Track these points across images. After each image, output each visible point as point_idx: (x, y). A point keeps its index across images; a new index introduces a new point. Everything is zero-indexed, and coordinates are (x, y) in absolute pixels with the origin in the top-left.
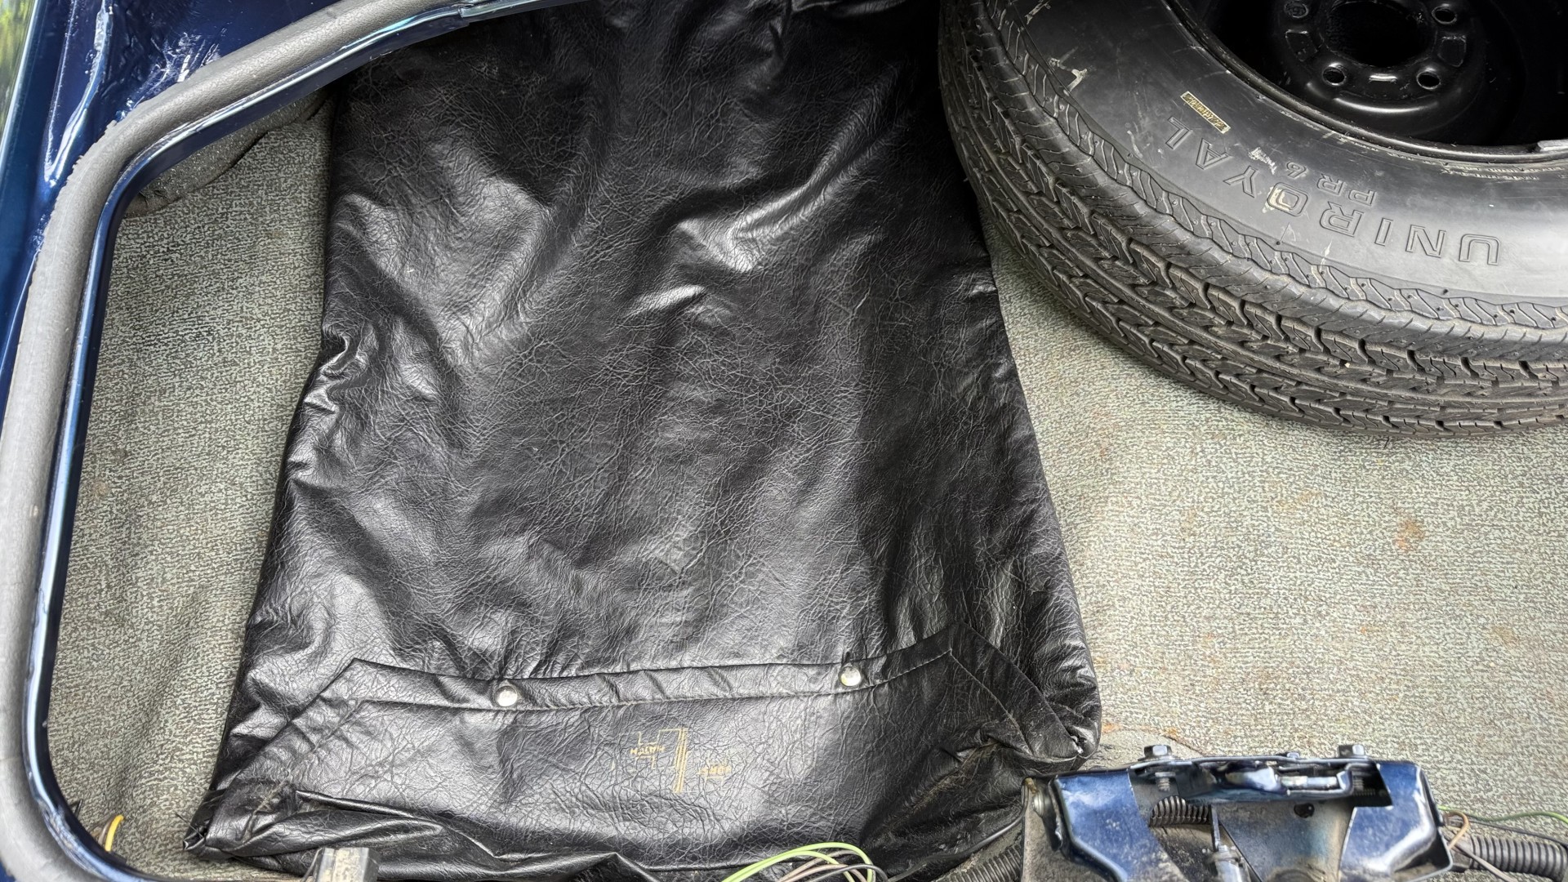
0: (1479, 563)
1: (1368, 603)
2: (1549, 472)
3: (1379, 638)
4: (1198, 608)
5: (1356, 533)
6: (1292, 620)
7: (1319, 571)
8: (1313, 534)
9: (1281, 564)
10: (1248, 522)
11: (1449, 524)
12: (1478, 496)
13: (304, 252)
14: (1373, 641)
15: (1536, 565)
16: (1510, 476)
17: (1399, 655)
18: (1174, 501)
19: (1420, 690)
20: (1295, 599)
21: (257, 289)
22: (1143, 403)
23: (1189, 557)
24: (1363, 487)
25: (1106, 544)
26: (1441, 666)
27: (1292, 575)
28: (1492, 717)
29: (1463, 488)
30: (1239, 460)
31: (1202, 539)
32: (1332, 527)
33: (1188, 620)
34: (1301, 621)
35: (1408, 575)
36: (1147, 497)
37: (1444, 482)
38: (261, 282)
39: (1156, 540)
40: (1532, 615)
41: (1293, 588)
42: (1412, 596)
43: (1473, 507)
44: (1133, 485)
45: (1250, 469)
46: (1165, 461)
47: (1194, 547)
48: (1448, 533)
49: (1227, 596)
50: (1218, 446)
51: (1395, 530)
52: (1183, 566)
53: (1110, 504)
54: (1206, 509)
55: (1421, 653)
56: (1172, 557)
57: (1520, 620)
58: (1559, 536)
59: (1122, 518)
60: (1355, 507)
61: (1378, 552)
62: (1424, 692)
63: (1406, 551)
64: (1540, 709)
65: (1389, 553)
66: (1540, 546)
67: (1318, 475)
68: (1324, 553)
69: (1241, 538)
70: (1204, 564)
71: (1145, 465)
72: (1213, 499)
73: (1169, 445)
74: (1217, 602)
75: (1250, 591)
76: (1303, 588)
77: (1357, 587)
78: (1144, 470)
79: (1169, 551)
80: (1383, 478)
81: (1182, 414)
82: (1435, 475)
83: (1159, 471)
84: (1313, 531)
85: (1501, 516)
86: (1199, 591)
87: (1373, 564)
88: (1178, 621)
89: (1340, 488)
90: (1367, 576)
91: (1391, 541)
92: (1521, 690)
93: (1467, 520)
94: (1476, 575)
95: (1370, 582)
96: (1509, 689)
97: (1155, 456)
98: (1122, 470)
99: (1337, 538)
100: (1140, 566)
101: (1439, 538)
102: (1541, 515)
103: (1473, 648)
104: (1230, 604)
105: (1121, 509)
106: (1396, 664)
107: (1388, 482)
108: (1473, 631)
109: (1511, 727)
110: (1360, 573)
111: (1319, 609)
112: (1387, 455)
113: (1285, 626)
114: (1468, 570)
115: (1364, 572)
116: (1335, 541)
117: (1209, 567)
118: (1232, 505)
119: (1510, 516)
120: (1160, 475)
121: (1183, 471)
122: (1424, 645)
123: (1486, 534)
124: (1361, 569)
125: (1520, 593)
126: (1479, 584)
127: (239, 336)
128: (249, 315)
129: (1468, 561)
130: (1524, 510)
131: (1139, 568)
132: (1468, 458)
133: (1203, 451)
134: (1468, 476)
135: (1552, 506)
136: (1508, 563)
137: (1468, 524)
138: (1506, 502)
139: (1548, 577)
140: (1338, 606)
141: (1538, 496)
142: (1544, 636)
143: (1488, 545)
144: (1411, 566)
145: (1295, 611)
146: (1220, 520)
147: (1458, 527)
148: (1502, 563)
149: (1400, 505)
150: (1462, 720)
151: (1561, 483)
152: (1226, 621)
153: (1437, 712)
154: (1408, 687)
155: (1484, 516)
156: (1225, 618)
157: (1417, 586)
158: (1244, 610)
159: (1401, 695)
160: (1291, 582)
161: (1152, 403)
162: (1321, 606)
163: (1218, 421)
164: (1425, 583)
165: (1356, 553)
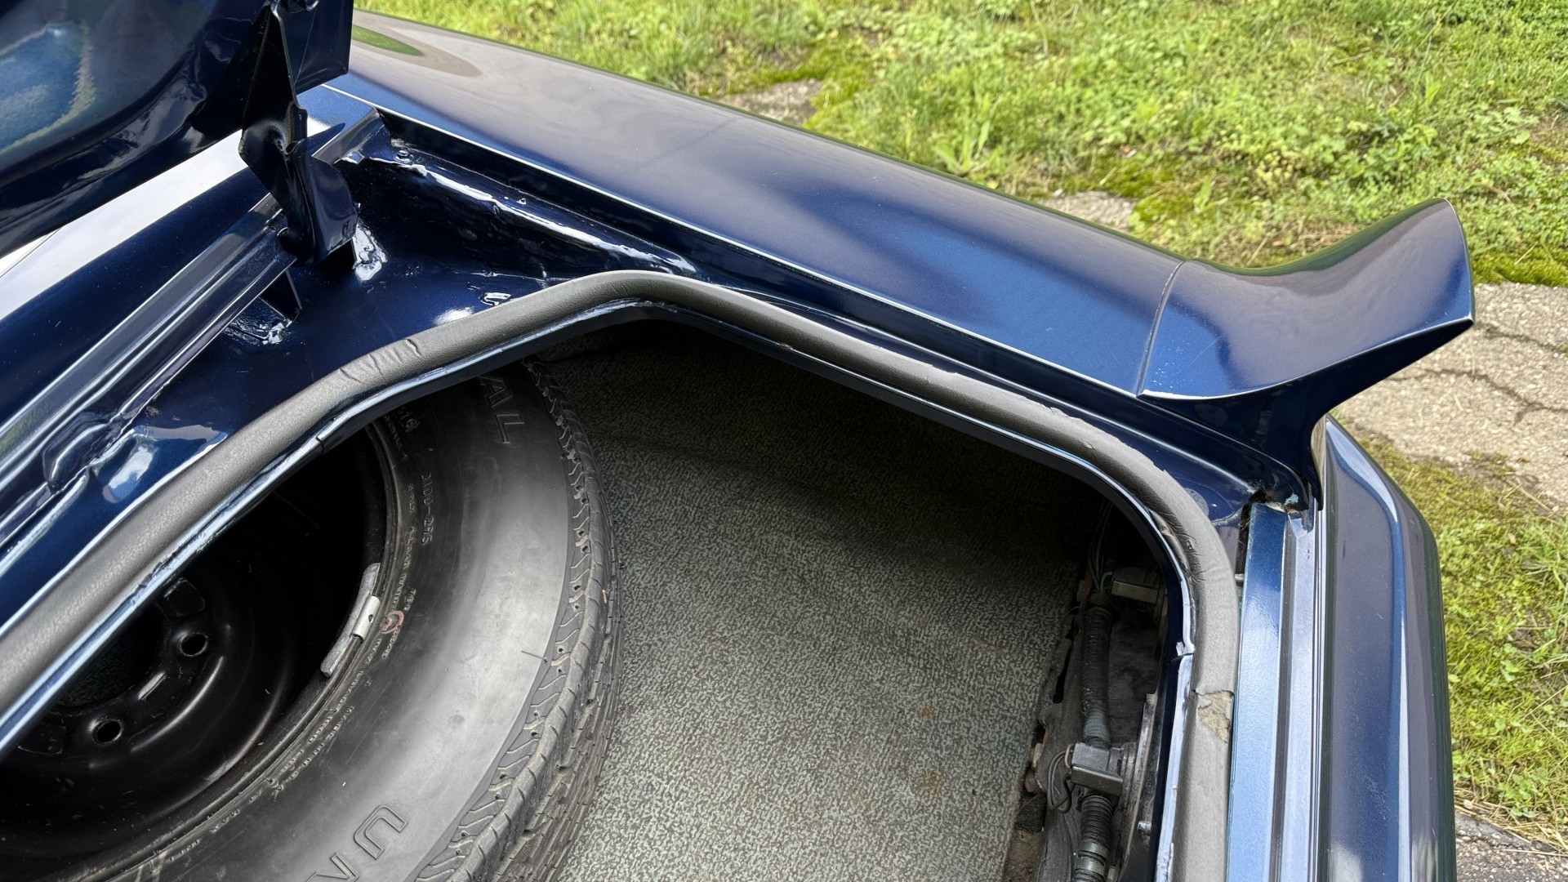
2: (638, 792)
15: (712, 872)
58: (698, 827)
66: (697, 854)
85: (652, 871)
102: (670, 830)
135: (669, 814)
151: (653, 789)
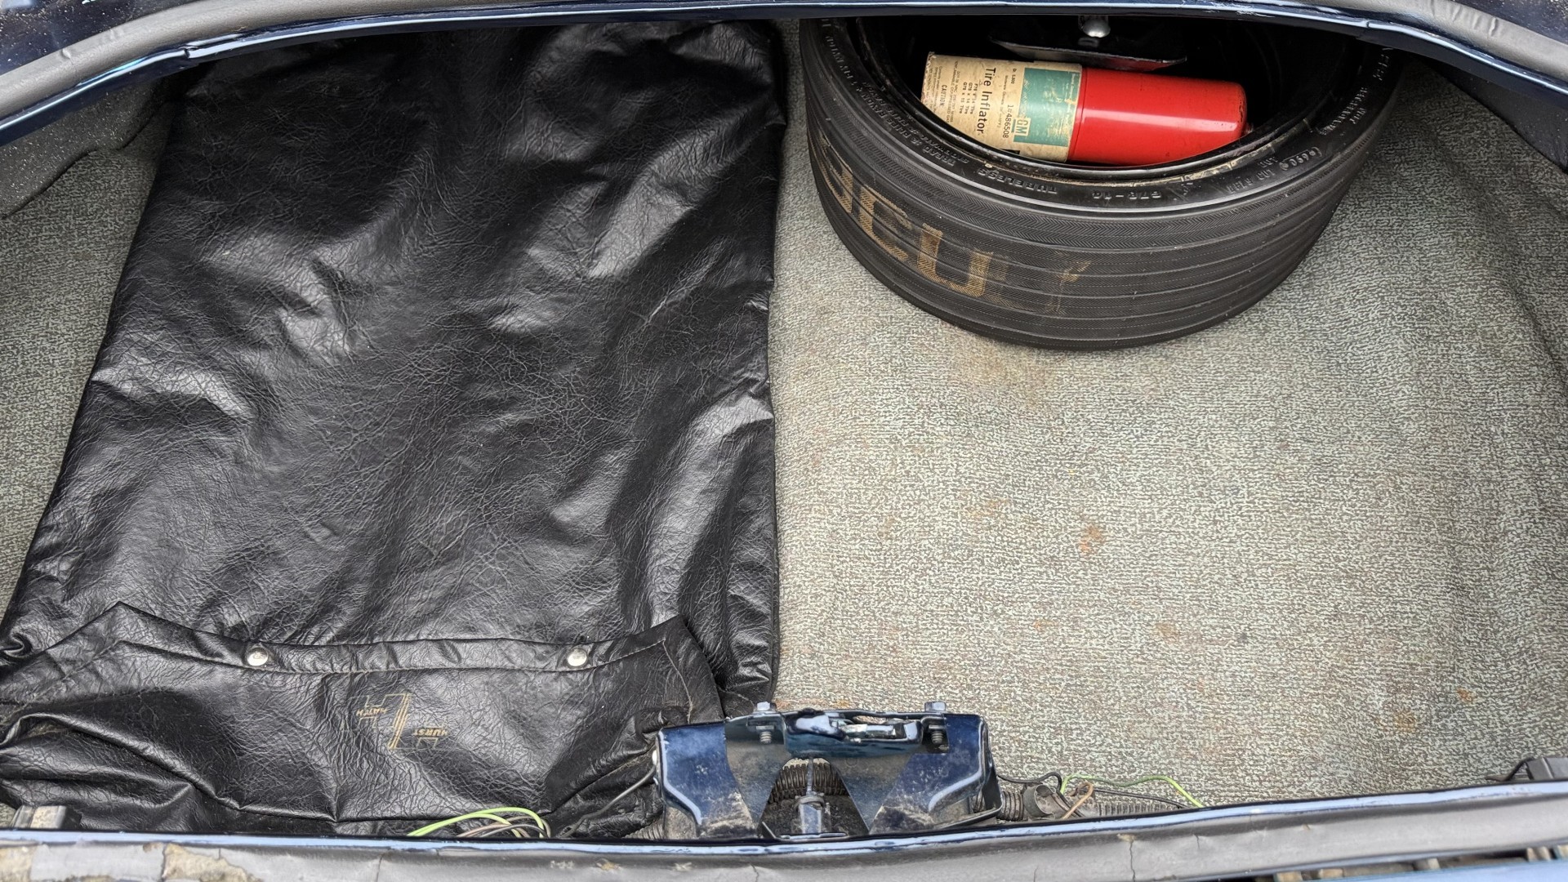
0: (1153, 565)
1: (1046, 600)
3: (1051, 632)
4: (888, 604)
5: (1043, 536)
6: (970, 618)
7: (1001, 572)
8: (1000, 538)
9: (966, 566)
10: (939, 526)
11: (1129, 530)
12: (1159, 504)
13: (109, 271)
14: (1046, 634)
16: (1192, 486)
17: (1067, 647)
18: (873, 508)
19: (1082, 679)
20: (975, 599)
21: (63, 306)
22: (855, 419)
23: (885, 558)
24: (1053, 495)
25: (807, 548)
26: (1105, 658)
27: (975, 576)
28: (1144, 705)
29: (1147, 497)
30: (936, 470)
31: (898, 542)
32: (1019, 531)
33: (877, 615)
34: (978, 619)
35: (1086, 574)
36: (847, 507)
37: (1129, 492)
38: (67, 300)
39: (855, 544)
40: (1195, 612)
41: (974, 588)
42: (1087, 594)
43: (1153, 514)
44: (835, 495)
45: (944, 478)
46: (867, 472)
47: (890, 549)
48: (1127, 538)
49: (915, 594)
50: (917, 458)
51: (1079, 535)
52: (879, 567)
53: (813, 512)
54: (903, 515)
55: (1088, 646)
56: (870, 559)
57: (1184, 617)
59: (822, 524)
60: (1045, 513)
61: (1061, 554)
62: (1085, 681)
63: (1088, 554)
64: (1189, 699)
65: (1071, 555)
67: (1009, 484)
68: (1008, 555)
69: (932, 541)
70: (898, 565)
71: (847, 476)
72: (910, 506)
73: (871, 457)
74: (906, 600)
75: (936, 591)
76: (983, 588)
77: (1037, 586)
78: (846, 481)
79: (867, 553)
80: (1073, 487)
81: (888, 428)
82: (1120, 485)
83: (860, 482)
84: (999, 535)
86: (890, 589)
87: (1056, 564)
88: (868, 615)
89: (1032, 495)
90: (1048, 576)
91: (1074, 544)
92: (1174, 681)
93: (1146, 526)
94: (1149, 576)
95: (1050, 581)
96: (1163, 680)
97: (857, 468)
98: (826, 481)
99: (1024, 541)
100: (837, 567)
101: (1118, 543)
103: (1136, 642)
104: (917, 602)
105: (823, 517)
106: (1064, 656)
107: (1077, 491)
108: (1138, 627)
109: (1160, 714)
110: (1041, 573)
111: (996, 608)
112: (1079, 466)
113: (962, 623)
114: (1142, 571)
115: (1046, 572)
116: (1021, 543)
117: (902, 568)
118: (927, 510)
119: (1187, 523)
120: (862, 484)
121: (882, 481)
122: (1092, 638)
123: (1163, 539)
124: (1043, 569)
125: (1187, 593)
126: (1150, 584)
127: (43, 349)
128: (54, 330)
129: (1143, 564)
130: (1200, 517)
131: (835, 569)
132: (1155, 469)
133: (902, 463)
134: (1152, 485)
136: (1180, 565)
137: (1148, 530)
138: (1185, 510)
139: (1216, 577)
140: (1015, 605)
141: (1215, 505)
142: (1203, 631)
143: (1163, 549)
144: (1090, 567)
145: (973, 609)
146: (915, 524)
147: (1138, 533)
148: (1175, 565)
149: (1085, 512)
150: (1117, 707)
152: (912, 617)
153: (1095, 699)
154: (1072, 676)
155: (1164, 523)
156: (911, 614)
157: (1094, 585)
158: (928, 607)
159: (1063, 684)
160: (974, 583)
161: (863, 418)
162: (998, 605)
163: (920, 435)
164: (1101, 582)
165: (1040, 554)
